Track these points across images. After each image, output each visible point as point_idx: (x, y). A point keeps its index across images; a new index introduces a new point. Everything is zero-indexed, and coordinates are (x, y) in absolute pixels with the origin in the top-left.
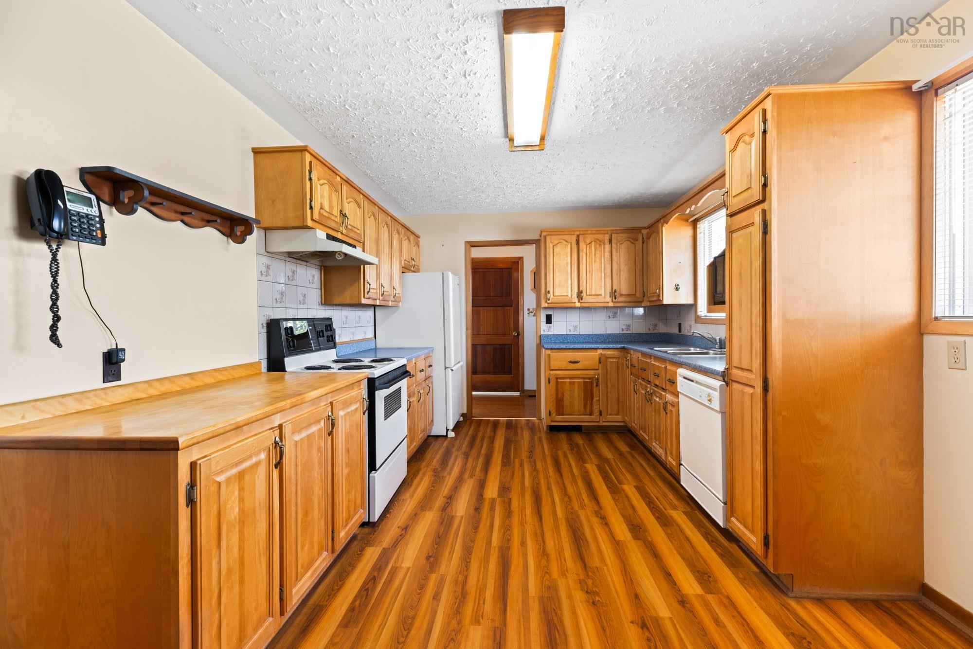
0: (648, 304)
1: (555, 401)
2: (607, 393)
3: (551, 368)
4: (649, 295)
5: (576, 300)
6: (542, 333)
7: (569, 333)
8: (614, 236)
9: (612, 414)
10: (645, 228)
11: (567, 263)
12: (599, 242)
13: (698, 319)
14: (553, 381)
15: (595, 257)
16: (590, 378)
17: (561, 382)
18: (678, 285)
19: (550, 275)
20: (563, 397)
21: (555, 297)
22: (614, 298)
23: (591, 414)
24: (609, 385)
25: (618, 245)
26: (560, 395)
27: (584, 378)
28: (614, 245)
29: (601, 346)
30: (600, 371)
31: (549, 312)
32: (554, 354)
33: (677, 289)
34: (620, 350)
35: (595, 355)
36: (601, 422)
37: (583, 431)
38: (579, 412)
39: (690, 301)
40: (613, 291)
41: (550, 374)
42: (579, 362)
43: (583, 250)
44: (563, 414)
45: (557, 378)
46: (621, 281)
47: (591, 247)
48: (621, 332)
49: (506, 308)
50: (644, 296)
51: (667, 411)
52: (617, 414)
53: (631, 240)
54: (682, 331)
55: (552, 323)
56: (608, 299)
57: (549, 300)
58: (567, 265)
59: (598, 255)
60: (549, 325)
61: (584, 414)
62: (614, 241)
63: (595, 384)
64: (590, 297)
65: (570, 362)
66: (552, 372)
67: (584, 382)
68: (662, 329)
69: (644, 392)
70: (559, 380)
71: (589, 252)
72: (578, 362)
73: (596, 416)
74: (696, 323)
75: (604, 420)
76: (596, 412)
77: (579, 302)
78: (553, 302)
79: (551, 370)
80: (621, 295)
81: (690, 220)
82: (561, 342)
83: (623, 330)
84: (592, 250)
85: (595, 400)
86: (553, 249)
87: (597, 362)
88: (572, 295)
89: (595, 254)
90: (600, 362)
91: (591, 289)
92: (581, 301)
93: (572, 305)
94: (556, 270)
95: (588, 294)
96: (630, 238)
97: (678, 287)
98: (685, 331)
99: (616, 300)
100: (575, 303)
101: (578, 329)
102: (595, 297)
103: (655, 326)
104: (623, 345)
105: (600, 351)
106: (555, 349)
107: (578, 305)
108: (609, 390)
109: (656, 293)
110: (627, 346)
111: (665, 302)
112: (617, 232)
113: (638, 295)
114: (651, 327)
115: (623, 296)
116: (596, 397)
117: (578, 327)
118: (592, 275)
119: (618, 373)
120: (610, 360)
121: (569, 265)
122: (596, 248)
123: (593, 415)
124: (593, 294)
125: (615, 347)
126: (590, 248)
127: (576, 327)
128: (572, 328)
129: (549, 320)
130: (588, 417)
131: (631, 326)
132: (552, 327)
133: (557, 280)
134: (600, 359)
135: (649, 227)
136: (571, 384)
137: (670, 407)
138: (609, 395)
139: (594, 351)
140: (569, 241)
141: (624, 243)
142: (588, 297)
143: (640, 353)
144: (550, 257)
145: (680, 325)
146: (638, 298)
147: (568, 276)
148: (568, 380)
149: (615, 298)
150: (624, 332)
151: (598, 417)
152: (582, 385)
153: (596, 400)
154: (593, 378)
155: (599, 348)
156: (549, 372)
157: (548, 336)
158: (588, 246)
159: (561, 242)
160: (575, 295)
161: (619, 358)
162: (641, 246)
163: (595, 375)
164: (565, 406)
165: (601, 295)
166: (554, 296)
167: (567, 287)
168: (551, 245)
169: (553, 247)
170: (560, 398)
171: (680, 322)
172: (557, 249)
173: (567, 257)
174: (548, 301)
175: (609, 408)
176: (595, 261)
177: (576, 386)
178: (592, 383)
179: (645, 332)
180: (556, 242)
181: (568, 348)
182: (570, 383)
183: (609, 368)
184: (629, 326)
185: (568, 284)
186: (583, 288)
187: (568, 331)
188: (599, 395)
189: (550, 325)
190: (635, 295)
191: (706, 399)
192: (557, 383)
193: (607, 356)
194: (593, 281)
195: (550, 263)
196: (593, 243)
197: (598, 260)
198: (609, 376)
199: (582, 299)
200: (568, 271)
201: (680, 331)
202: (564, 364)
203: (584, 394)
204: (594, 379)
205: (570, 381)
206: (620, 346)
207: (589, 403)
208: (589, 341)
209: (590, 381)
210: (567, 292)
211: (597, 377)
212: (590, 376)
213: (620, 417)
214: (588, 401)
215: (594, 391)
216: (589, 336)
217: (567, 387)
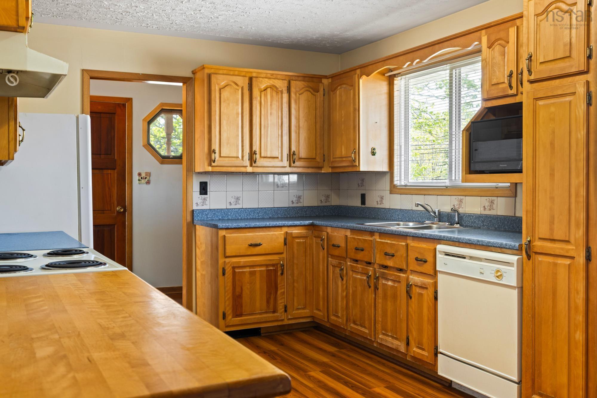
0: (330, 170)
1: (231, 299)
2: (293, 282)
3: (227, 255)
4: (332, 160)
5: (248, 163)
6: (195, 208)
7: (229, 207)
8: (293, 83)
9: (298, 309)
10: (326, 77)
11: (238, 114)
12: (275, 89)
13: (394, 189)
14: (229, 271)
15: (271, 109)
16: (273, 265)
17: (239, 272)
18: (374, 149)
19: (215, 128)
20: (241, 293)
21: (221, 159)
22: (292, 162)
23: (274, 312)
24: (296, 272)
25: (297, 95)
26: (238, 290)
27: (267, 266)
28: (293, 95)
29: (286, 222)
30: (284, 255)
31: (204, 180)
32: (231, 236)
33: (373, 154)
34: (307, 227)
35: (279, 234)
36: (286, 320)
37: (262, 335)
38: (261, 310)
39: (385, 168)
40: (292, 153)
41: (225, 262)
42: (261, 245)
43: (256, 98)
44: (241, 315)
45: (234, 268)
46: (301, 141)
47: (267, 95)
48: (291, 205)
49: (105, 172)
50: (324, 161)
51: (411, 295)
52: (304, 309)
53: (311, 90)
54: (366, 202)
55: (208, 193)
56: (286, 163)
57: (214, 161)
58: (238, 117)
59: (274, 106)
60: (203, 196)
61: (266, 312)
62: (293, 90)
63: (279, 273)
64: (265, 159)
65: (251, 245)
66: (227, 260)
67: (267, 270)
68: (335, 201)
69: (365, 278)
70: (237, 270)
71: (264, 101)
72: (260, 245)
73: (282, 313)
74: (390, 193)
75: (290, 317)
76: (281, 307)
77: (251, 165)
78: (219, 164)
79: (226, 257)
80: (300, 159)
81: (387, 75)
82: (220, 219)
83: (293, 202)
84: (267, 99)
85: (279, 292)
86: (220, 94)
87: (283, 244)
88: (243, 157)
89: (271, 105)
90: (285, 244)
91: (266, 150)
92: (254, 165)
93: (243, 170)
94: (224, 122)
95: (262, 155)
96: (311, 88)
97: (375, 151)
98: (371, 202)
99: (295, 165)
100: (246, 167)
101: (240, 202)
102: (270, 160)
103: (328, 197)
104: (311, 222)
105: (285, 230)
106: (231, 229)
107: (250, 169)
108: (295, 278)
109: (351, 157)
110: (317, 222)
111: (362, 169)
112: (297, 78)
113: (318, 159)
114: (323, 199)
115: (302, 160)
116: (281, 289)
117: (241, 199)
118: (267, 131)
119: (305, 256)
120: (297, 241)
121: (240, 116)
122: (272, 97)
123: (277, 312)
124: (269, 156)
125: (303, 224)
126: (266, 96)
127: (238, 199)
128: (233, 201)
129: (204, 189)
130: (271, 315)
131: (302, 198)
132: (208, 199)
133: (224, 135)
134: (285, 240)
135: (333, 77)
136: (252, 273)
137: (416, 291)
138: (295, 284)
139: (279, 229)
140: (239, 84)
141: (305, 92)
142: (262, 159)
143: (349, 230)
144: (216, 104)
145: (363, 197)
146: (319, 163)
147: (238, 130)
148: (247, 270)
149: (294, 162)
150: (295, 205)
151: (283, 313)
152: (265, 274)
153: (281, 293)
154: (277, 264)
155: (284, 226)
156: (224, 260)
157: (203, 211)
158: (263, 93)
159: (230, 85)
160: (247, 157)
161: (306, 237)
162: (322, 99)
163: (280, 260)
164: (243, 305)
165: (278, 158)
166: (220, 156)
167: (238, 146)
168: (217, 89)
169: (220, 90)
170: (237, 294)
171: (363, 192)
172: (226, 94)
173: (237, 105)
174: (213, 164)
175: (295, 301)
176: (271, 114)
177: (258, 275)
178: (276, 271)
179: (317, 205)
180: (223, 84)
181: (248, 226)
183: (296, 251)
184: (299, 197)
185: (239, 141)
186: (256, 148)
187: (228, 204)
188: (283, 284)
189: (205, 196)
190: (315, 159)
191: (493, 275)
192: (234, 273)
193: (294, 236)
194: (269, 139)
195: (216, 111)
196: (269, 90)
197: (274, 112)
198: (295, 261)
199: (255, 162)
200: (238, 124)
201: (363, 202)
202: (243, 248)
203: (267, 287)
204: (279, 266)
205: (250, 271)
206: (309, 222)
207: (272, 297)
208: (254, 217)
209: (273, 269)
210: (238, 152)
211: (281, 262)
212: (274, 262)
213: (308, 311)
214: (272, 295)
215: (279, 281)
216: (254, 210)
217: (247, 278)
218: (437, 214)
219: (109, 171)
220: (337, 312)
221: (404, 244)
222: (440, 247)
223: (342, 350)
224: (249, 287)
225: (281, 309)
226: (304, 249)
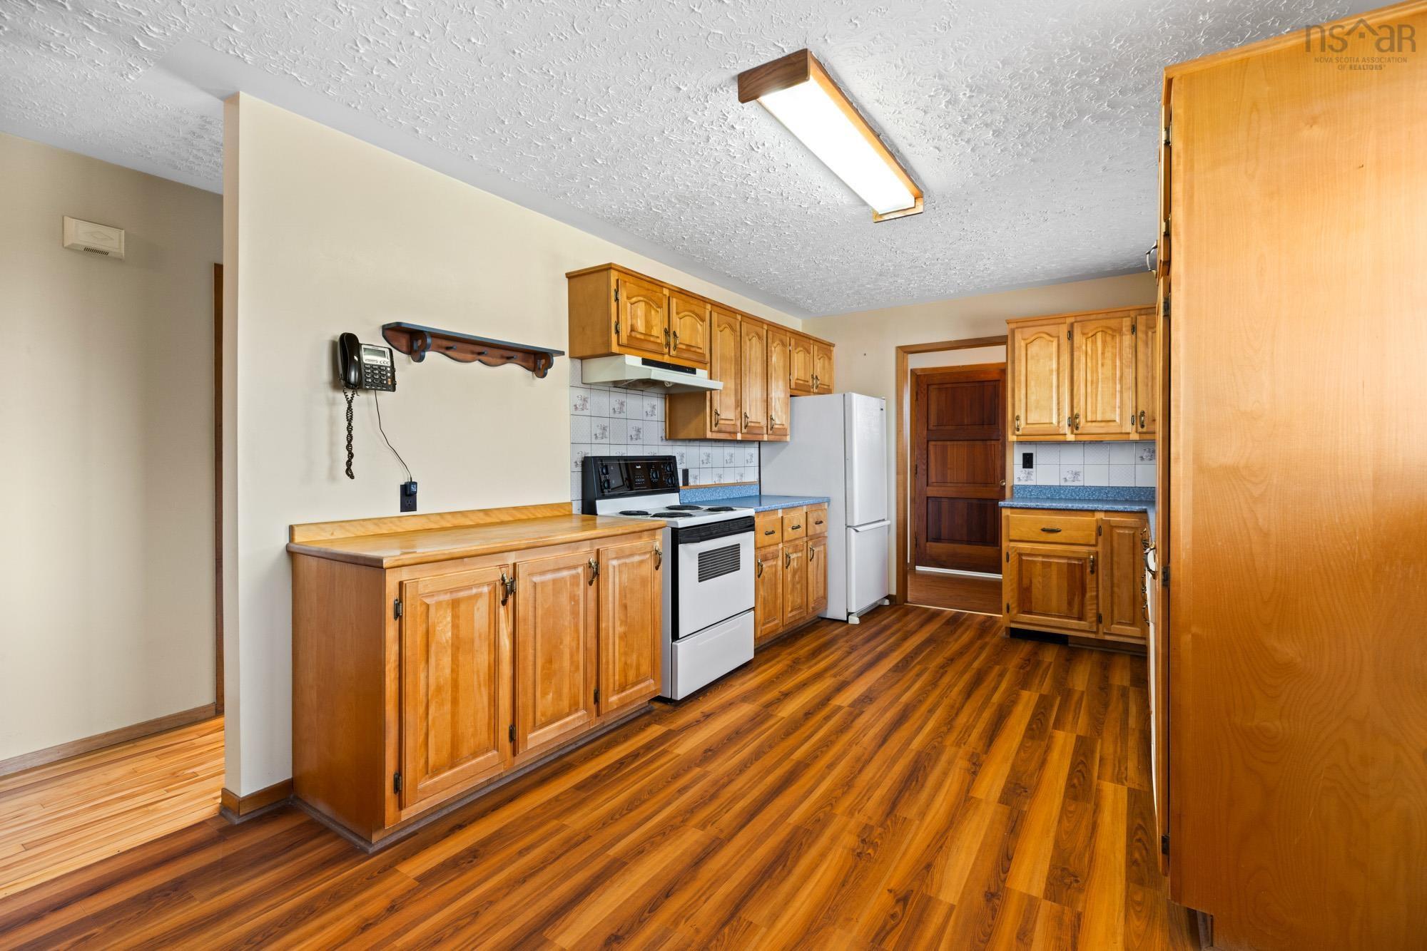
1: (1016, 591)
2: (1112, 587)
3: (1011, 538)
5: (1067, 430)
6: (1016, 482)
7: (1063, 483)
8: (1141, 319)
9: (1120, 623)
11: (1051, 371)
12: (1110, 332)
14: (1014, 558)
15: (1103, 358)
16: (1079, 559)
17: (1027, 560)
19: (1020, 390)
20: (1031, 586)
21: (1029, 426)
22: (1139, 426)
23: (1080, 619)
25: (1149, 334)
26: (1026, 582)
27: (1069, 558)
28: (1140, 335)
30: (1099, 548)
31: (1028, 450)
32: (1015, 516)
34: (1136, 514)
35: (1090, 521)
36: (1100, 633)
37: (1070, 645)
38: (1059, 613)
40: (1139, 414)
41: (1008, 546)
42: (1060, 531)
43: (1080, 348)
44: (1030, 613)
45: (1021, 555)
47: (1096, 342)
49: (988, 443)
52: (1131, 624)
55: (1034, 466)
56: (1129, 427)
57: (1018, 430)
58: (1051, 374)
59: (1108, 355)
60: (1027, 470)
61: (1069, 617)
63: (1089, 570)
64: (1094, 424)
65: (1044, 530)
66: (1012, 544)
67: (1068, 564)
70: (1024, 558)
71: (1092, 350)
72: (1058, 531)
73: (1091, 623)
75: (1105, 631)
76: (1091, 615)
77: (1072, 433)
78: (1026, 432)
79: (1011, 541)
84: (1097, 347)
85: (1088, 595)
86: (1027, 350)
87: (1095, 533)
88: (1059, 422)
89: (1103, 353)
90: (1099, 534)
91: (1095, 412)
92: (1076, 431)
93: (1061, 438)
94: (1032, 383)
95: (1089, 419)
99: (1145, 430)
100: (1065, 434)
101: (1080, 478)
102: (1103, 424)
104: (1144, 508)
105: (1099, 515)
106: (1016, 508)
107: (1070, 437)
108: (1116, 581)
112: (1147, 312)
116: (1091, 591)
117: (1081, 474)
118: (1097, 387)
119: (1134, 554)
120: (1118, 531)
121: (1055, 373)
122: (1104, 342)
123: (1085, 621)
124: (1099, 419)
125: (1128, 510)
126: (1094, 343)
127: (1077, 474)
128: (1069, 476)
129: (1028, 461)
130: (1077, 622)
132: (1034, 474)
133: (1032, 398)
134: (1099, 528)
136: (1046, 565)
138: (1116, 589)
139: (1090, 514)
140: (1054, 334)
142: (1089, 424)
144: (1020, 362)
147: (1051, 391)
148: (1040, 559)
149: (1141, 426)
151: (1094, 624)
152: (1065, 568)
153: (1092, 596)
154: (1085, 559)
155: (1097, 511)
156: (1008, 543)
157: (1025, 487)
158: (1090, 340)
159: (1041, 337)
160: (1065, 423)
161: (1137, 528)
163: (1089, 553)
164: (1033, 600)
165: (1115, 421)
166: (1027, 424)
167: (1051, 410)
168: (1023, 344)
169: (1027, 345)
170: (1025, 586)
172: (1033, 349)
173: (1051, 359)
174: (1017, 433)
175: (1116, 612)
176: (1103, 365)
177: (1054, 568)
178: (1082, 567)
180: (1031, 338)
181: (1040, 507)
182: (1043, 563)
183: (1115, 545)
185: (1052, 403)
186: (1080, 409)
187: (1063, 481)
188: (1095, 585)
189: (1030, 470)
192: (1021, 562)
193: (1111, 524)
194: (1099, 398)
195: (1020, 371)
196: (1099, 335)
197: (1108, 362)
198: (1115, 559)
199: (1077, 428)
200: (1052, 383)
202: (1035, 534)
203: (1068, 584)
204: (1088, 561)
205: (1042, 561)
206: (1140, 507)
207: (1077, 600)
208: (1100, 498)
209: (1078, 564)
210: (1051, 417)
211: (1092, 557)
212: (1080, 556)
213: (1138, 629)
214: (1077, 596)
215: (1088, 581)
216: (1100, 489)
217: (1038, 569)
219: (993, 442)
224: (1041, 580)
225: (1091, 617)
226: (1132, 544)
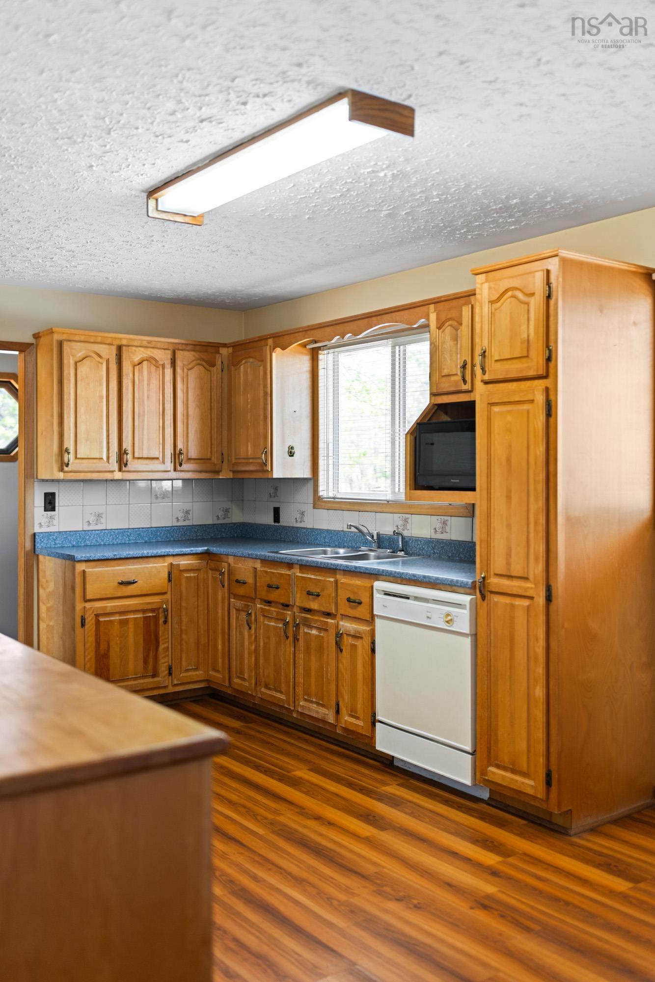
0: (231, 475)
1: (93, 660)
2: (181, 634)
3: (88, 597)
4: (233, 460)
5: (115, 466)
6: (37, 530)
7: (87, 528)
8: (179, 354)
9: (187, 670)
10: (225, 345)
11: (101, 397)
12: (154, 363)
13: (318, 502)
14: (90, 620)
15: (149, 390)
16: (153, 610)
17: (105, 621)
18: (292, 448)
19: (69, 417)
20: (108, 651)
21: (77, 461)
22: (177, 464)
23: (154, 676)
24: (184, 619)
25: (185, 370)
26: (103, 646)
27: (144, 611)
28: (179, 371)
29: (171, 550)
30: (168, 596)
31: (49, 488)
32: (92, 570)
33: (291, 454)
34: (199, 556)
35: (162, 566)
36: (170, 686)
38: (136, 674)
39: (306, 473)
40: (178, 452)
41: (85, 607)
42: (136, 582)
43: (127, 375)
45: (97, 616)
46: (190, 435)
48: (176, 524)
50: (222, 462)
51: (342, 648)
52: (195, 670)
53: (204, 363)
54: (281, 520)
55: (57, 508)
56: (169, 466)
57: (67, 465)
58: (101, 402)
59: (153, 386)
60: (49, 513)
61: (143, 677)
62: (179, 364)
63: (162, 620)
64: (140, 461)
65: (121, 583)
66: (88, 605)
67: (144, 617)
68: (237, 517)
69: (281, 625)
70: (102, 619)
71: (139, 379)
72: (134, 582)
73: (164, 677)
74: (314, 508)
75: (176, 682)
76: (163, 669)
77: (120, 470)
78: (75, 469)
79: (86, 601)
80: (189, 460)
81: (309, 347)
82: (73, 546)
83: (178, 520)
84: (142, 376)
85: (161, 647)
86: (76, 369)
87: (166, 581)
88: (108, 458)
89: (149, 384)
90: (170, 580)
91: (141, 449)
92: (124, 469)
93: (109, 476)
94: (81, 410)
95: (136, 455)
96: (204, 360)
97: (293, 451)
98: (288, 519)
99: (182, 468)
100: (113, 472)
101: (103, 520)
102: (147, 461)
103: (227, 511)
104: (206, 548)
105: (170, 560)
106: (94, 560)
107: (118, 475)
108: (184, 628)
109: (260, 458)
110: (214, 549)
111: (277, 474)
112: (185, 347)
113: (215, 460)
114: (220, 514)
115: (192, 461)
116: (163, 643)
117: (104, 516)
118: (143, 420)
119: (198, 596)
120: (186, 575)
121: (105, 400)
122: (149, 372)
123: (158, 676)
124: (145, 456)
125: (194, 552)
126: (141, 371)
127: (99, 516)
128: (92, 519)
129: (50, 503)
130: (150, 680)
131: (191, 512)
132: (56, 518)
133: (82, 428)
134: (170, 574)
135: (237, 346)
137: (347, 641)
138: (184, 636)
139: (161, 560)
140: (103, 355)
141: (196, 367)
142: (136, 461)
143: (259, 561)
144: (70, 383)
145: (277, 511)
146: (215, 465)
147: (101, 421)
148: (117, 618)
149: (181, 465)
150: (181, 523)
151: (167, 677)
152: (141, 623)
153: (164, 648)
154: (158, 609)
155: (168, 555)
156: (83, 605)
157: (49, 534)
158: (137, 368)
159: (90, 356)
160: (114, 458)
161: (199, 570)
162: (219, 376)
163: (162, 603)
164: (111, 668)
165: (158, 458)
166: (76, 458)
167: (101, 443)
168: (72, 362)
169: (76, 363)
170: (102, 652)
171: (277, 505)
172: (83, 369)
173: (101, 384)
174: (66, 469)
175: (184, 659)
176: (148, 397)
177: (131, 625)
178: (156, 618)
179: (211, 522)
180: (80, 355)
181: (118, 557)
182: (121, 621)
183: (184, 590)
184: (187, 512)
185: (103, 435)
186: (127, 445)
187: (86, 524)
188: (166, 636)
189: (52, 513)
190: (210, 459)
191: (442, 620)
192: (98, 623)
193: (181, 569)
194: (145, 433)
195: (70, 394)
196: (145, 363)
197: (153, 394)
198: (184, 604)
199: (126, 465)
200: (102, 412)
201: (277, 519)
202: (110, 587)
203: (144, 640)
204: (161, 611)
205: (120, 619)
206: (203, 548)
207: (151, 655)
208: (123, 542)
209: (153, 616)
210: (101, 452)
211: (164, 606)
212: (154, 606)
213: (201, 672)
214: (151, 653)
215: (160, 633)
216: (123, 532)
217: (116, 630)
218: (375, 537)
220: (242, 673)
221: (332, 580)
222: (378, 585)
223: (250, 725)
224: (119, 642)
225: (164, 671)
226: (196, 587)
